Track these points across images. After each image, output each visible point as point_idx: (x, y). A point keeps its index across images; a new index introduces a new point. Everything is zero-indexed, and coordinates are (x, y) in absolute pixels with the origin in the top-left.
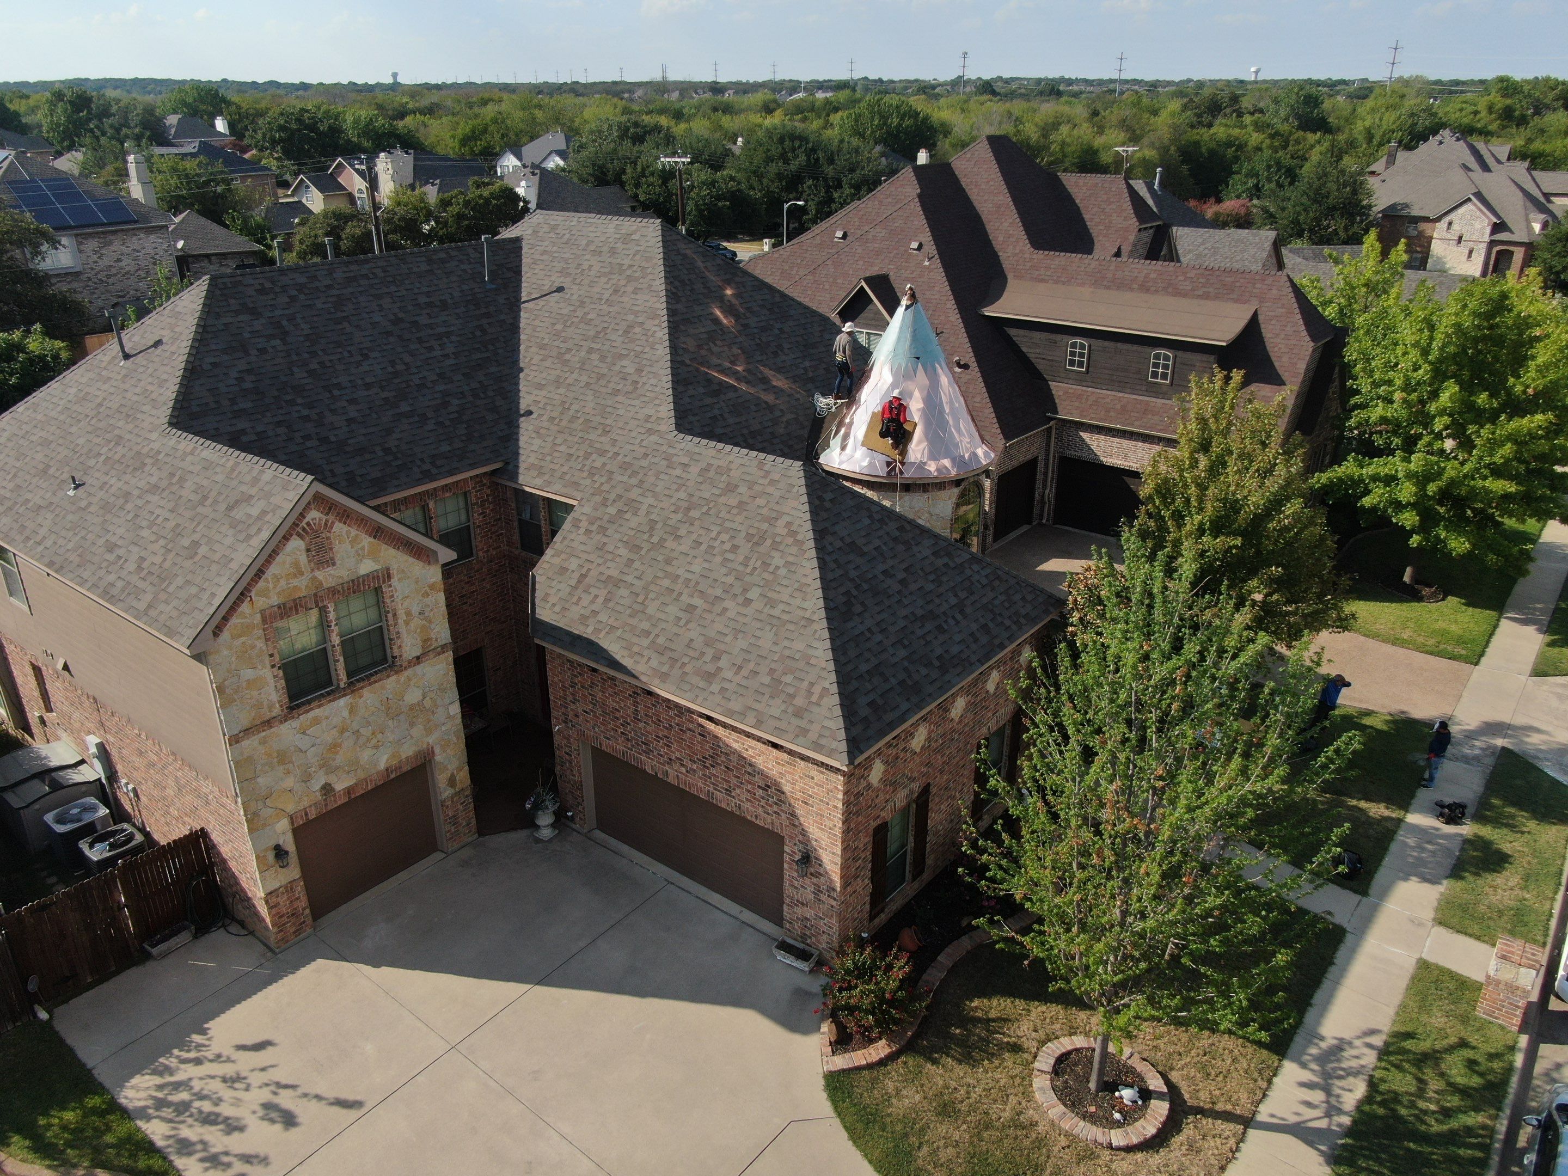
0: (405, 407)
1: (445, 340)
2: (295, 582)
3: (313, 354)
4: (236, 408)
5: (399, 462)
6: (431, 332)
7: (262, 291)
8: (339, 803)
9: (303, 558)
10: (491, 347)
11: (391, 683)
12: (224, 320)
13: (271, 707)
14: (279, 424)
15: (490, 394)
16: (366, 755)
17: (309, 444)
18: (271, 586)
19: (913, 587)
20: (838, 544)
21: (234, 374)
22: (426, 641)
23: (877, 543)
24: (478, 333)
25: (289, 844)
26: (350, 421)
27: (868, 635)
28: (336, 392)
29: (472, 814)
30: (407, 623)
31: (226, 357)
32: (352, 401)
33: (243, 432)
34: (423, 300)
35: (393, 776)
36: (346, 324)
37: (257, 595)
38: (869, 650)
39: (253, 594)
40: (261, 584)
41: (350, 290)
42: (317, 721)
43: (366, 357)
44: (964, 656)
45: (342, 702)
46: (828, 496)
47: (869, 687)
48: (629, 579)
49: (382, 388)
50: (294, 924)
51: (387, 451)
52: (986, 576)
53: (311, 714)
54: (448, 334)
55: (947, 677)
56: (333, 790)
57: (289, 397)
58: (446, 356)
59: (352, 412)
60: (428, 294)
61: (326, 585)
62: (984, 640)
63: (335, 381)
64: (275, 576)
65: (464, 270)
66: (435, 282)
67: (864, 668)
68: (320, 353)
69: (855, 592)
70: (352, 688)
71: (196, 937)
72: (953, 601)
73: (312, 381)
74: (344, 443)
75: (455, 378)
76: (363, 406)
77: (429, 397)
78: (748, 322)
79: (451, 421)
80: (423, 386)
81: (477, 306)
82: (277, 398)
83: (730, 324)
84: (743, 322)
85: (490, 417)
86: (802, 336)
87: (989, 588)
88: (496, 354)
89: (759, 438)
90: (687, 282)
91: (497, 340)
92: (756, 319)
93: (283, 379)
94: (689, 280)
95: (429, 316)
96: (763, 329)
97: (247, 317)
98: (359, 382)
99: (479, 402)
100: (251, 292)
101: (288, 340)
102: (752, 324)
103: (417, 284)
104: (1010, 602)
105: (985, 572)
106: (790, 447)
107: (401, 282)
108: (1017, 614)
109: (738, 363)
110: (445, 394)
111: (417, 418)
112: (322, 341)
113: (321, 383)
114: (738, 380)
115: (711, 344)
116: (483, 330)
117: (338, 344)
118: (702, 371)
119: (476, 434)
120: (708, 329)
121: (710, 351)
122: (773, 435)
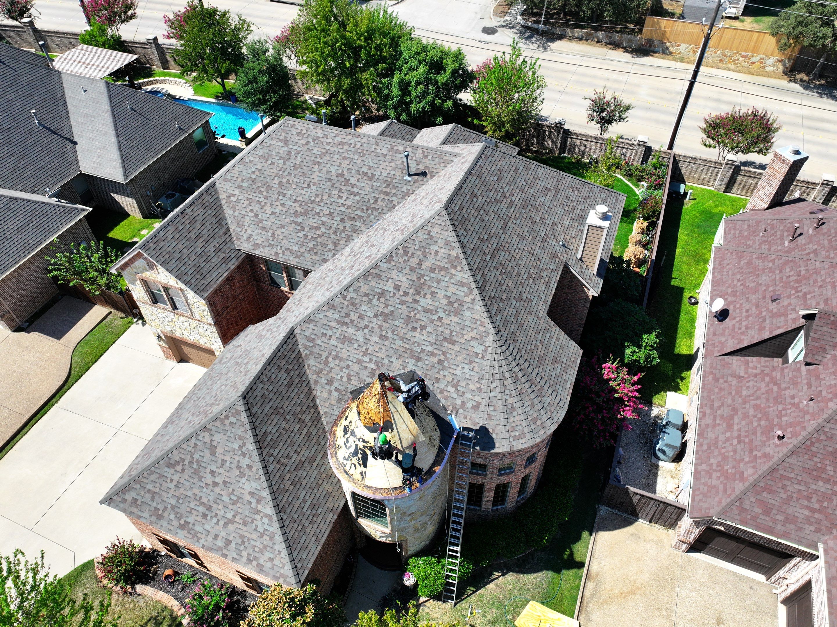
1: (352, 196)
2: (145, 271)
3: (290, 174)
5: (272, 242)
6: (350, 188)
7: (298, 134)
8: (177, 338)
9: (147, 266)
10: (370, 212)
11: (190, 320)
12: (272, 142)
13: (146, 300)
14: (248, 199)
15: (343, 235)
16: (185, 333)
18: (137, 267)
19: (217, 490)
20: (207, 440)
21: (253, 169)
22: (203, 318)
23: (227, 458)
24: (372, 201)
25: (162, 336)
26: (273, 213)
27: (169, 480)
28: (281, 197)
30: (193, 307)
31: (257, 160)
32: (283, 205)
33: (234, 195)
34: (365, 169)
35: (197, 345)
36: (317, 166)
37: (133, 267)
38: (161, 485)
39: (131, 266)
41: (336, 149)
42: (163, 313)
43: (309, 186)
44: (199, 535)
45: (172, 314)
46: (232, 419)
47: (142, 494)
49: (300, 205)
51: (273, 234)
52: (265, 530)
53: (161, 310)
54: (357, 194)
55: (179, 531)
56: (174, 334)
57: (262, 189)
58: (343, 205)
59: (278, 210)
61: (156, 279)
62: (220, 543)
63: (285, 191)
67: (150, 487)
68: (293, 175)
69: (186, 462)
70: (172, 311)
72: (229, 516)
73: (277, 186)
74: (261, 221)
75: (336, 218)
76: (285, 209)
77: (315, 221)
78: (421, 299)
79: (312, 237)
80: (317, 214)
81: (387, 186)
82: (258, 187)
83: (406, 294)
84: (418, 298)
85: (330, 246)
86: (452, 331)
87: (259, 534)
88: (368, 217)
89: (337, 362)
90: (410, 254)
91: (377, 209)
92: (430, 301)
93: (268, 180)
94: (413, 254)
95: (358, 181)
96: (426, 310)
97: (281, 144)
98: (294, 197)
99: (333, 236)
100: (294, 133)
101: (287, 163)
102: (424, 302)
103: (370, 160)
104: (261, 551)
105: (268, 528)
106: (349, 379)
107: (364, 155)
108: (256, 558)
109: (380, 318)
110: (323, 223)
111: (299, 228)
112: (299, 170)
113: (280, 190)
114: (367, 326)
115: (376, 297)
116: (376, 201)
117: (304, 175)
118: (351, 308)
119: (315, 251)
120: (386, 288)
121: (370, 300)
122: (348, 367)
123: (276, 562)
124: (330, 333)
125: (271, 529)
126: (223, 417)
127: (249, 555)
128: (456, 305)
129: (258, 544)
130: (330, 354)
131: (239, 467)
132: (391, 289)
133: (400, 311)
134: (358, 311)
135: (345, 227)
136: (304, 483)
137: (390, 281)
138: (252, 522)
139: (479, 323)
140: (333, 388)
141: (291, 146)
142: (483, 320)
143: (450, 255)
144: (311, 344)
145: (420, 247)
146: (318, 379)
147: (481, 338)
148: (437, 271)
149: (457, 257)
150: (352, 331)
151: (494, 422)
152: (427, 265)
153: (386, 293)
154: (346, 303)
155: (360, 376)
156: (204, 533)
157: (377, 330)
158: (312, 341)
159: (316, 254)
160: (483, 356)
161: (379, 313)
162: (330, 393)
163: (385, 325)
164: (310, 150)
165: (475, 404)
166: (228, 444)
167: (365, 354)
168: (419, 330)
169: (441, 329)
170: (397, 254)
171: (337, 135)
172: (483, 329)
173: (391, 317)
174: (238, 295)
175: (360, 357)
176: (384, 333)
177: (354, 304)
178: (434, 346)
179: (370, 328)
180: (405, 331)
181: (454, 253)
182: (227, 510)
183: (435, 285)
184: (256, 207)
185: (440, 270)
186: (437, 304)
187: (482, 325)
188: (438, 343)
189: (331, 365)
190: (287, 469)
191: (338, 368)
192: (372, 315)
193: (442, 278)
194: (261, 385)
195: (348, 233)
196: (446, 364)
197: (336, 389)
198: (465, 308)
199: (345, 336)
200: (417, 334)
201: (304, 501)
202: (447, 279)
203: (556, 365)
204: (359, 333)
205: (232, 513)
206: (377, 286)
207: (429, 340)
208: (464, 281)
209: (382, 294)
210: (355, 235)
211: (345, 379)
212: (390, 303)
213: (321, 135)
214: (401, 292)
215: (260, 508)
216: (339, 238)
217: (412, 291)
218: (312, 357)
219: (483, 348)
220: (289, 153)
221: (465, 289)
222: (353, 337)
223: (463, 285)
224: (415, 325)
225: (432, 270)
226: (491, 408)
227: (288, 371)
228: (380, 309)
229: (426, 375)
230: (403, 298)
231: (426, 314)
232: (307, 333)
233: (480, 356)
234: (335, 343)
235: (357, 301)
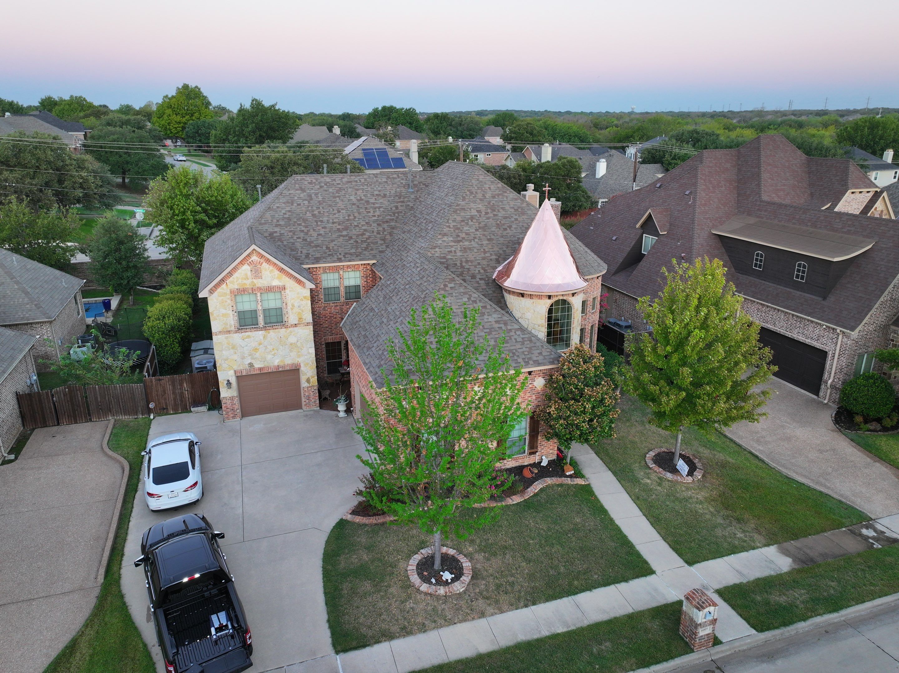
0: (345, 233)
1: (377, 209)
2: (245, 282)
3: (318, 208)
4: (278, 223)
5: (331, 253)
6: (372, 206)
7: (310, 183)
8: (255, 373)
9: (249, 273)
10: (396, 215)
11: (283, 330)
12: (290, 192)
13: (231, 326)
14: (291, 231)
15: (385, 233)
16: (269, 357)
17: (298, 240)
18: (235, 281)
21: (283, 211)
22: (300, 319)
24: (394, 209)
25: (233, 381)
26: (319, 235)
28: (319, 223)
29: (317, 398)
30: (292, 309)
31: (283, 205)
32: (324, 228)
33: (276, 232)
34: (376, 193)
35: (281, 369)
36: (338, 199)
37: (229, 282)
39: (227, 282)
40: (231, 279)
41: (347, 186)
42: (249, 337)
43: (339, 212)
45: (261, 332)
48: (376, 309)
50: (232, 414)
51: (328, 248)
53: (247, 334)
54: (380, 208)
56: (253, 366)
57: (299, 223)
58: (375, 216)
59: (322, 232)
60: (379, 191)
61: (257, 286)
63: (321, 219)
64: (237, 277)
65: (402, 183)
66: (386, 186)
68: (321, 208)
70: (265, 328)
71: (209, 409)
73: (312, 218)
74: (312, 242)
75: (373, 225)
76: (327, 230)
77: (358, 230)
78: (499, 213)
79: (362, 241)
80: (357, 226)
81: (400, 198)
82: (295, 222)
83: (487, 213)
84: (495, 213)
85: (380, 242)
86: (527, 223)
87: (520, 343)
88: (397, 218)
89: (470, 264)
90: (474, 193)
91: (401, 212)
92: (504, 213)
93: (301, 215)
94: (476, 192)
95: (376, 199)
96: (505, 218)
97: (299, 192)
98: (331, 221)
99: (378, 236)
100: (306, 183)
101: (311, 202)
102: (500, 214)
103: (377, 187)
104: (530, 352)
105: (524, 336)
106: (485, 270)
107: (371, 185)
108: (530, 359)
109: (480, 230)
110: (365, 230)
111: (347, 238)
112: (324, 204)
113: (315, 219)
114: (475, 238)
115: (470, 221)
116: (397, 207)
117: (330, 206)
118: (457, 231)
119: (370, 248)
120: (472, 214)
121: (467, 224)
122: (479, 264)
123: (544, 354)
124: (453, 249)
125: (527, 336)
126: (442, 286)
127: (523, 359)
128: (519, 210)
129: (524, 349)
130: (461, 261)
132: (476, 214)
133: (490, 223)
134: (463, 231)
135: (384, 228)
138: (511, 339)
140: (478, 280)
141: (308, 191)
143: (498, 187)
148: (496, 197)
150: (467, 243)
152: (488, 195)
153: (474, 216)
154: (452, 230)
155: (491, 265)
156: (481, 363)
159: (372, 250)
161: (478, 228)
162: (478, 282)
163: (486, 233)
164: (326, 191)
166: (458, 301)
168: (508, 229)
169: (521, 224)
171: (342, 178)
173: (487, 228)
175: (483, 256)
176: (489, 237)
177: (458, 229)
179: (478, 238)
180: (501, 232)
181: (500, 186)
183: (500, 204)
184: (302, 235)
185: (498, 196)
186: (509, 213)
189: (468, 267)
192: (474, 231)
193: (502, 199)
197: (481, 279)
198: (526, 210)
200: (508, 231)
202: (505, 199)
204: (473, 243)
205: (493, 340)
209: (472, 218)
210: (394, 230)
211: (482, 271)
212: (481, 221)
213: (330, 180)
214: (484, 213)
215: (509, 327)
217: (489, 211)
220: (310, 196)
221: (519, 201)
222: (470, 246)
223: (516, 199)
224: (504, 227)
225: (494, 197)
228: (477, 226)
230: (487, 216)
232: (437, 255)
234: (461, 254)
235: (459, 227)
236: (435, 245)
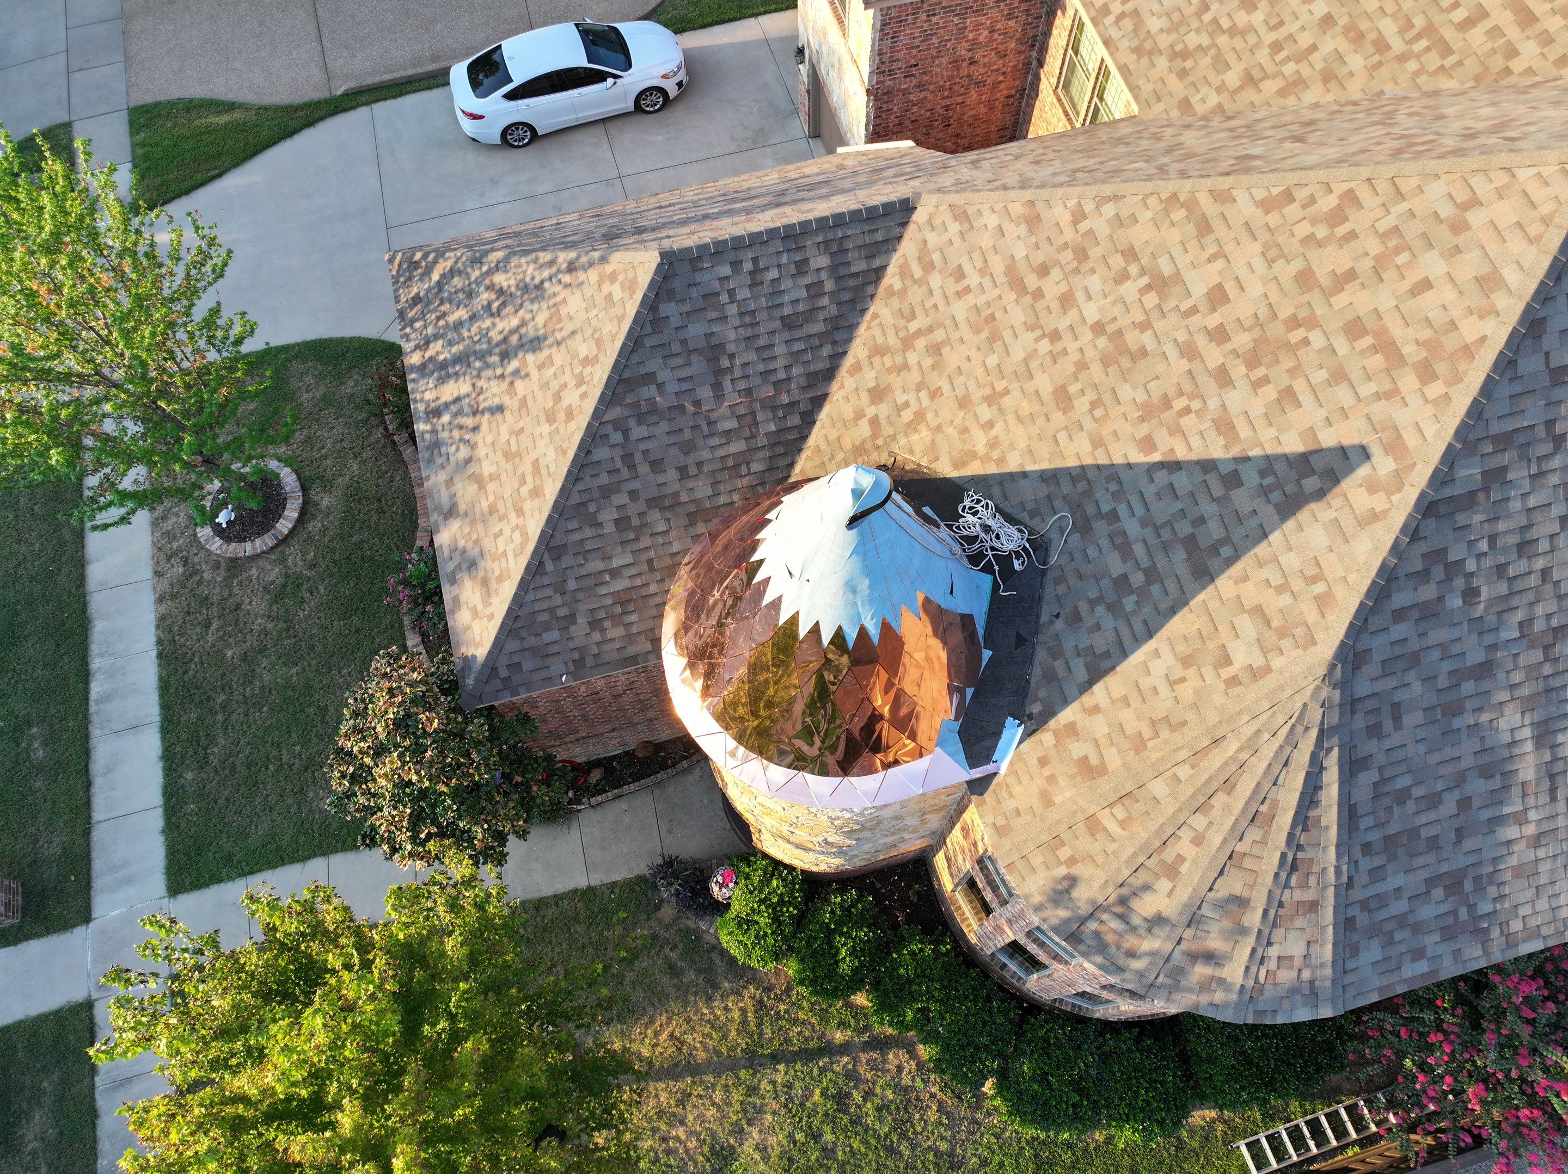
20: (560, 292)
44: (436, 453)
46: (617, 291)
52: (505, 553)
62: (446, 499)
78: (1241, 383)
79: (1215, 21)
83: (1219, 335)
84: (1238, 371)
89: (928, 362)
90: (1342, 230)
94: (1353, 236)
105: (510, 556)
108: (461, 583)
109: (1102, 342)
114: (1055, 336)
115: (1145, 280)
118: (1068, 255)
120: (1189, 276)
121: (1123, 277)
122: (935, 394)
124: (973, 279)
125: (511, 565)
127: (460, 567)
129: (481, 564)
130: (931, 329)
131: (557, 397)
132: (1199, 290)
133: (1160, 368)
134: (1075, 280)
136: (645, 542)
137: (1220, 264)
139: (1320, 588)
140: (871, 411)
142: (1340, 593)
143: (1453, 326)
144: (917, 272)
145: (1396, 230)
146: (865, 363)
147: (1283, 633)
148: (1365, 342)
149: (1468, 351)
150: (1018, 316)
151: (1094, 847)
152: (1357, 300)
153: (1177, 290)
156: (444, 457)
157: (1067, 366)
158: (929, 267)
159: (1182, 74)
160: (1233, 681)
161: (1111, 328)
162: (858, 416)
163: (1096, 372)
165: (1094, 760)
167: (992, 399)
169: (1208, 508)
170: (1312, 200)
172: (1311, 615)
173: (1126, 362)
174: (972, 63)
175: (977, 395)
176: (1073, 389)
177: (1081, 254)
178: (1149, 533)
179: (1059, 346)
181: (1470, 330)
182: (491, 455)
183: (1318, 376)
185: (1375, 349)
187: (1323, 602)
188: (1166, 534)
189: (912, 358)
190: (635, 485)
191: (919, 379)
192: (1092, 319)
193: (1355, 374)
194: (726, 270)
195: (1306, 71)
196: (1129, 602)
197: (874, 422)
199: (992, 317)
201: (615, 573)
202: (1367, 389)
203: (1438, 893)
204: (1028, 337)
206: (1177, 251)
207: (1155, 506)
208: (1411, 439)
209: (1164, 284)
211: (907, 415)
212: (1159, 325)
214: (1213, 321)
215: (527, 506)
216: (1270, 68)
217: (1242, 340)
218: (895, 303)
219: (1259, 661)
222: (1007, 335)
225: (1355, 329)
226: (1119, 812)
227: (815, 290)
228: (1124, 321)
229: (1061, 580)
230: (1201, 341)
231: (1212, 435)
232: (932, 240)
233: (1227, 672)
234: (961, 315)
235: (1094, 253)
236: (971, 210)
